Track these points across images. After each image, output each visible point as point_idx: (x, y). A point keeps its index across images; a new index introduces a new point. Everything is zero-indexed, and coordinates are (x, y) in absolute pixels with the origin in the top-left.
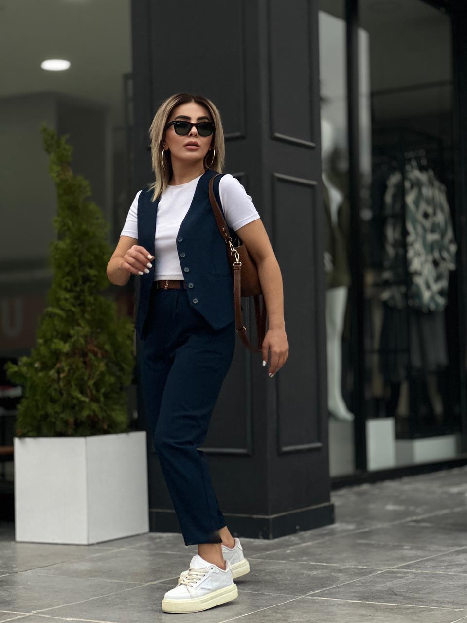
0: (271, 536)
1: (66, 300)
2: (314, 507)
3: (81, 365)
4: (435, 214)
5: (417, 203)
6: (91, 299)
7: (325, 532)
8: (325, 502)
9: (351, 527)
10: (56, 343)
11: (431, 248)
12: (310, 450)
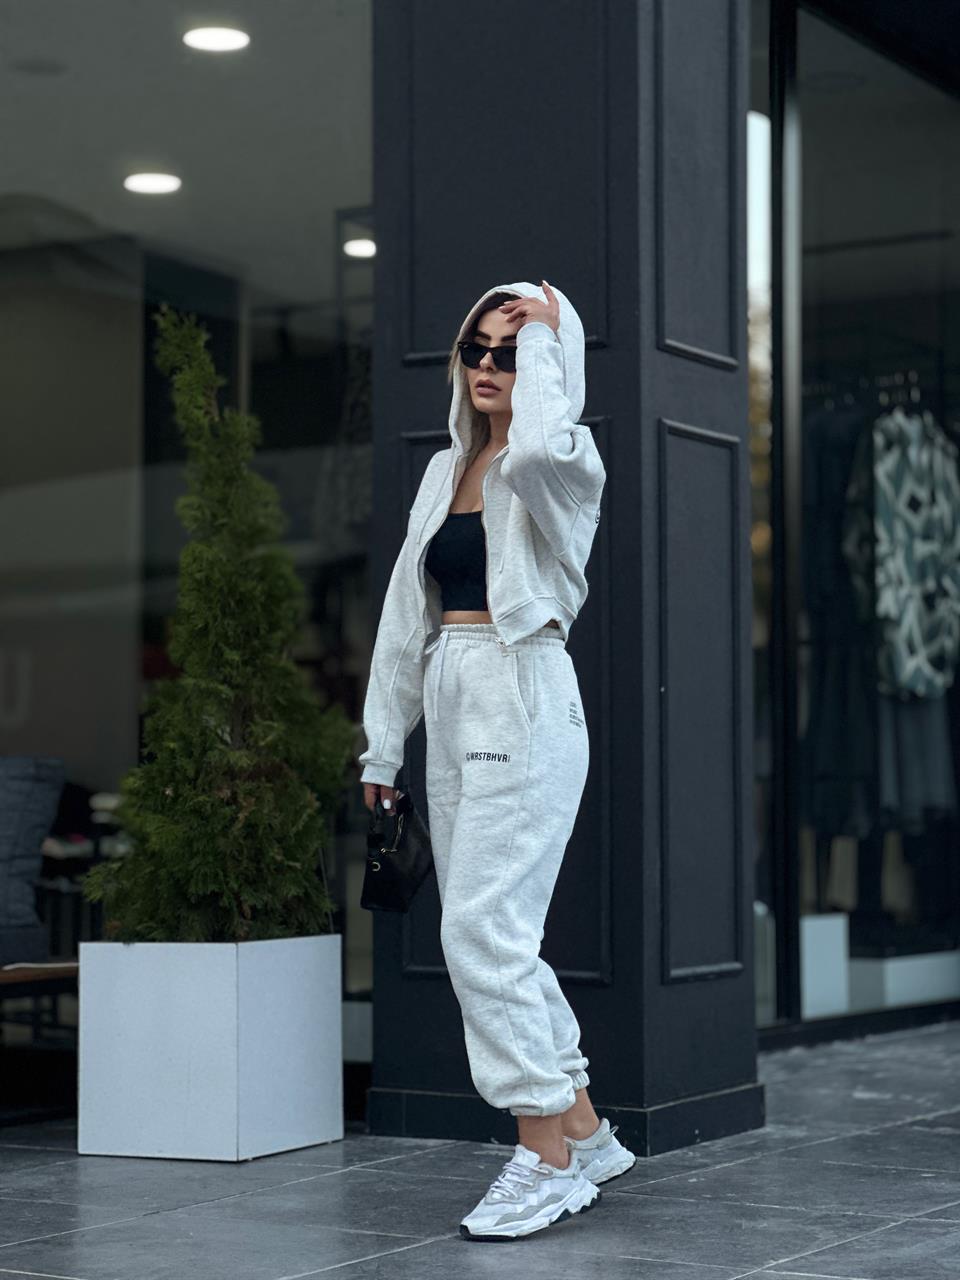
4: (933, 500)
5: (897, 479)
8: (747, 1082)
9: (798, 1133)
11: (920, 571)
12: (721, 975)
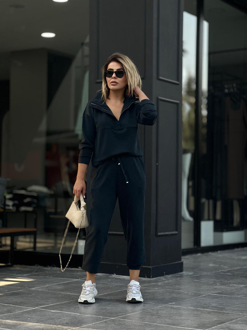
2: (173, 263)
8: (179, 261)
9: (191, 273)
12: (172, 235)
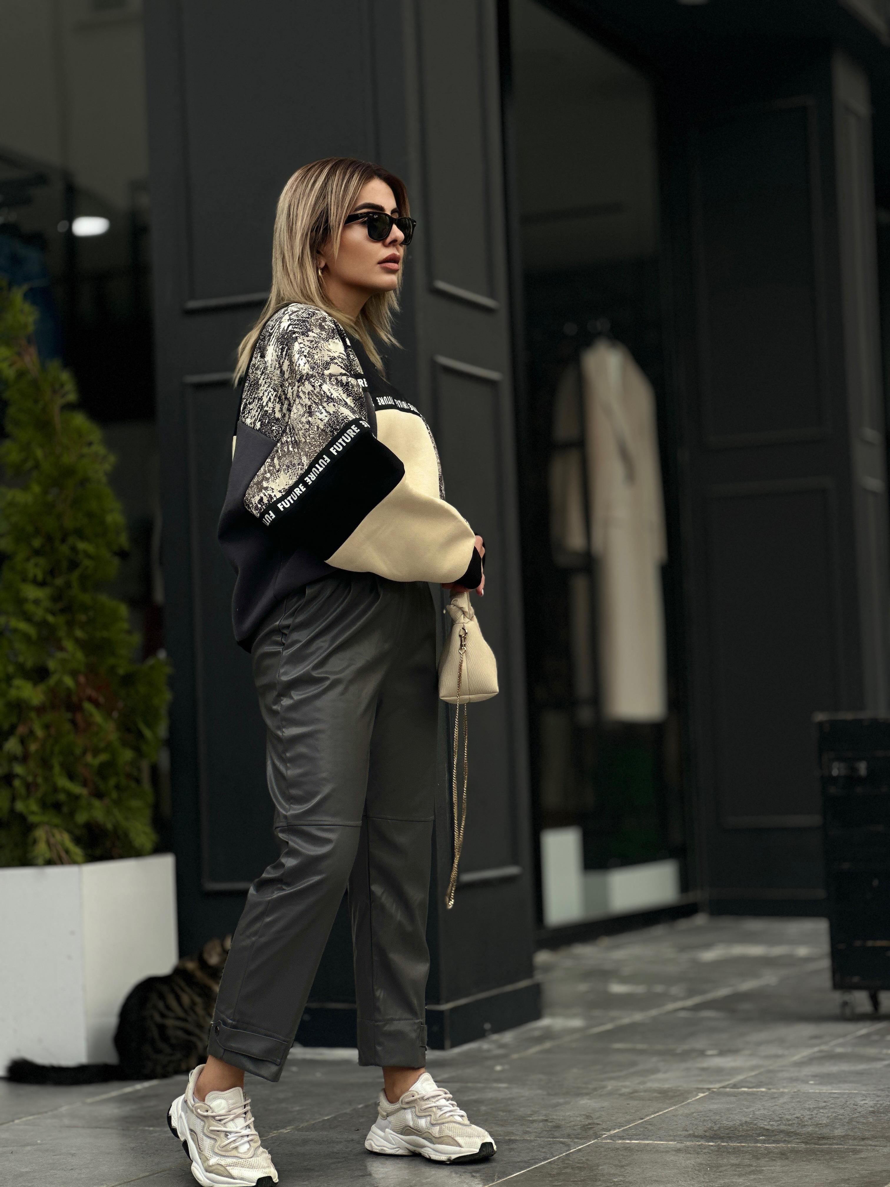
0: (447, 1043)
1: (36, 602)
2: (509, 988)
3: (67, 726)
6: (86, 598)
7: (537, 1033)
10: (18, 688)
